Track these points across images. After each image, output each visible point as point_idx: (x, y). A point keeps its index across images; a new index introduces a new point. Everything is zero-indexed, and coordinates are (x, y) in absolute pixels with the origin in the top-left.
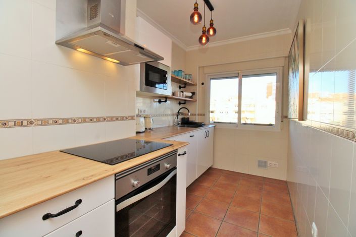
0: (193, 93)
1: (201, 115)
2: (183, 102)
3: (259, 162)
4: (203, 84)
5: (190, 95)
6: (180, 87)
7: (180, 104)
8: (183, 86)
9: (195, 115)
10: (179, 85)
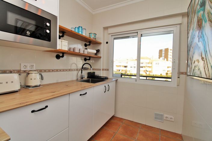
0: (98, 51)
1: (106, 70)
2: (88, 58)
3: (156, 114)
4: (107, 43)
5: (95, 52)
6: (86, 45)
7: (85, 60)
8: (88, 44)
9: (100, 70)
10: (84, 43)
